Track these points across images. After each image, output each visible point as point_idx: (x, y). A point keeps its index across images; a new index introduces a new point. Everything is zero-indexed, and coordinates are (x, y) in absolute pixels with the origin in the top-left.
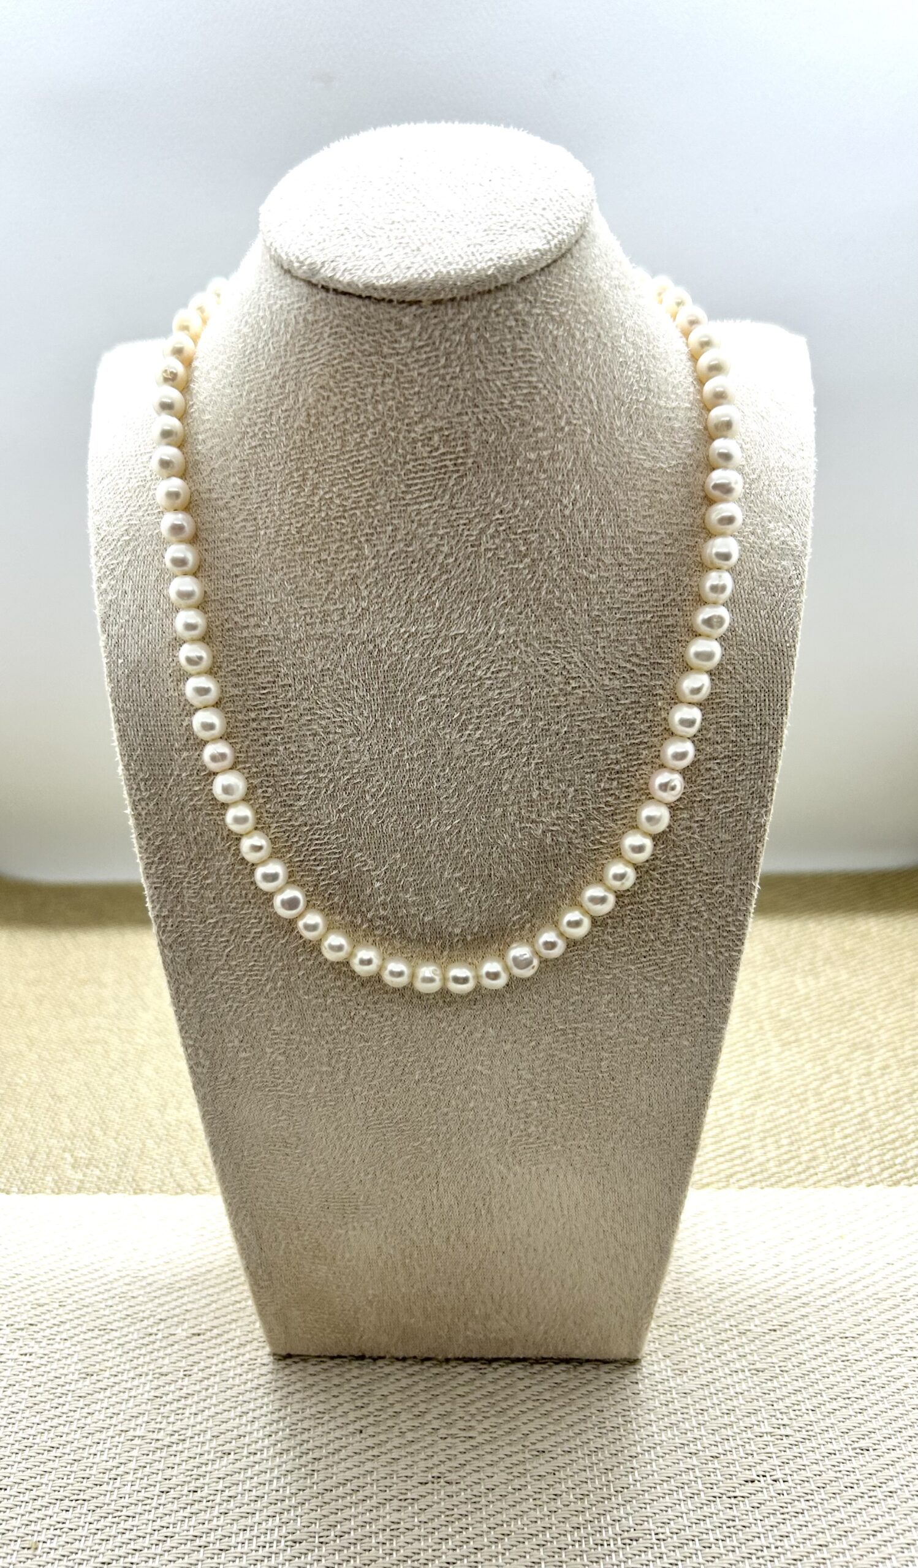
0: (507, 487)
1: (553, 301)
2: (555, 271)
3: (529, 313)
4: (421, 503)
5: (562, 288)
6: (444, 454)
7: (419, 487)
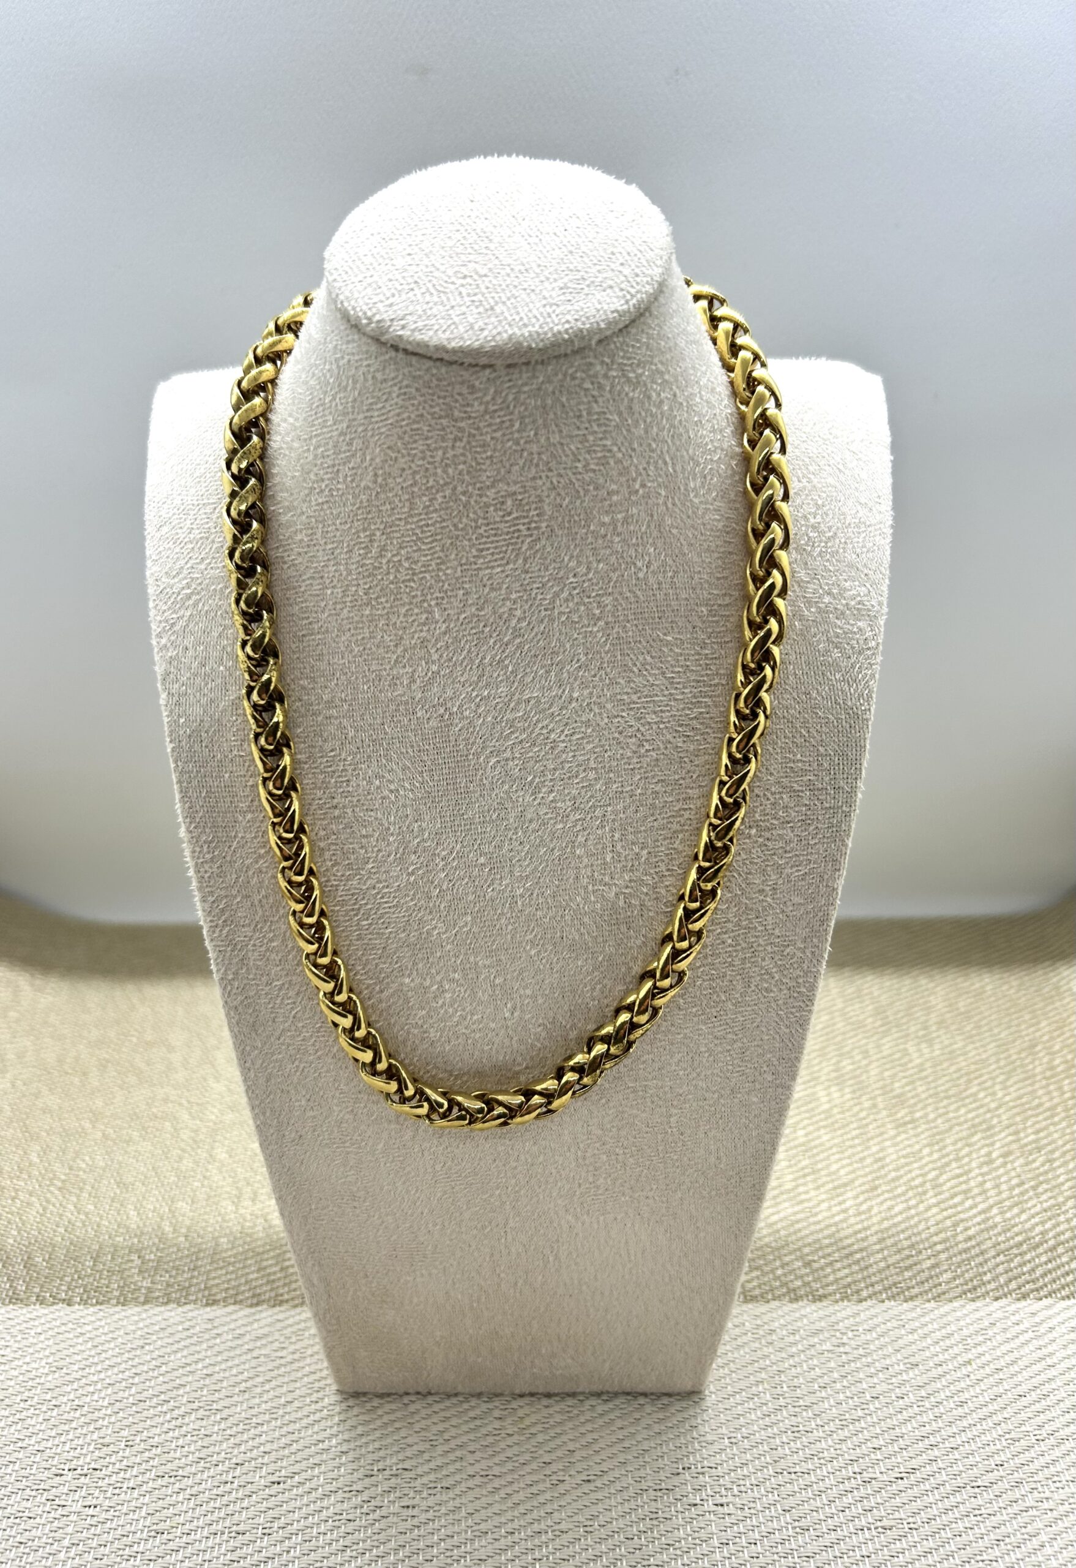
0: (581, 550)
1: (629, 362)
2: (634, 331)
3: (606, 376)
4: (493, 568)
5: (639, 348)
6: (517, 518)
7: (491, 551)
